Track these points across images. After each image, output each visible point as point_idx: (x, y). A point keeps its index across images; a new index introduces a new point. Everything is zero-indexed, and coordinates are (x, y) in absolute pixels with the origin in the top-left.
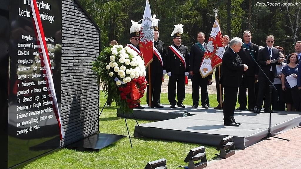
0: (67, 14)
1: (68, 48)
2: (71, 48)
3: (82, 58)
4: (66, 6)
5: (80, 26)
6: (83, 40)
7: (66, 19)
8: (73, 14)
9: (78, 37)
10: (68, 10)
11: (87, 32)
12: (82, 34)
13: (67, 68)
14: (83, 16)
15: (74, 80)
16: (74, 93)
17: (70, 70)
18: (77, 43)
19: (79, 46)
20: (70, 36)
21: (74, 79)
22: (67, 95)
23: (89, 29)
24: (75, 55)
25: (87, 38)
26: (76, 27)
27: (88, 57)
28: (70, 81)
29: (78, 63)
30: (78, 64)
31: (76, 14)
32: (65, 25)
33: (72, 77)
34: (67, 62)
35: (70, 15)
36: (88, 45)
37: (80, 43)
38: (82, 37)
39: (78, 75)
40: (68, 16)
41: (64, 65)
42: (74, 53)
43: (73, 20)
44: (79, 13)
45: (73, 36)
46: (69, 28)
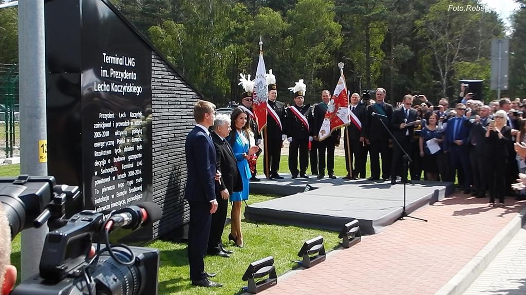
0: (158, 82)
1: (160, 122)
2: (164, 121)
3: (179, 131)
4: (156, 72)
5: (176, 94)
6: (180, 110)
7: (157, 88)
8: (166, 81)
9: (173, 107)
10: (160, 77)
11: (185, 100)
12: (179, 103)
13: (160, 145)
14: (180, 82)
15: (170, 158)
16: (170, 173)
17: (164, 147)
18: (173, 114)
19: (175, 117)
20: (163, 107)
21: (169, 156)
22: (161, 177)
23: (188, 96)
24: (170, 128)
25: (185, 107)
26: (170, 95)
27: (187, 128)
28: (163, 160)
29: (175, 137)
30: (173, 139)
31: (170, 81)
32: (156, 95)
33: (167, 155)
34: (160, 137)
35: (163, 82)
36: (187, 115)
37: (177, 114)
38: (179, 107)
39: (174, 152)
40: (160, 84)
41: (156, 142)
42: (168, 126)
43: (167, 88)
44: (174, 79)
45: (168, 107)
46: (161, 97)
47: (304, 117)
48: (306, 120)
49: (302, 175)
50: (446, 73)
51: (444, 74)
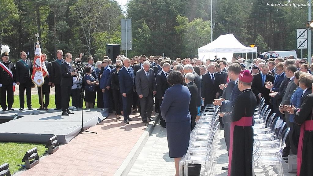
47: (9, 70)
48: (11, 72)
49: (10, 109)
50: (90, 40)
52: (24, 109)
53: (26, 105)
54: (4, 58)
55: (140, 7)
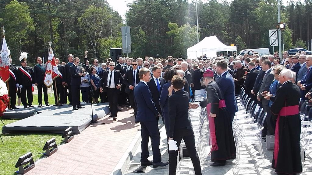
47: (28, 74)
48: (30, 75)
49: (30, 106)
51: (94, 46)
52: (42, 106)
53: (43, 102)
54: (23, 64)
55: (136, 16)
